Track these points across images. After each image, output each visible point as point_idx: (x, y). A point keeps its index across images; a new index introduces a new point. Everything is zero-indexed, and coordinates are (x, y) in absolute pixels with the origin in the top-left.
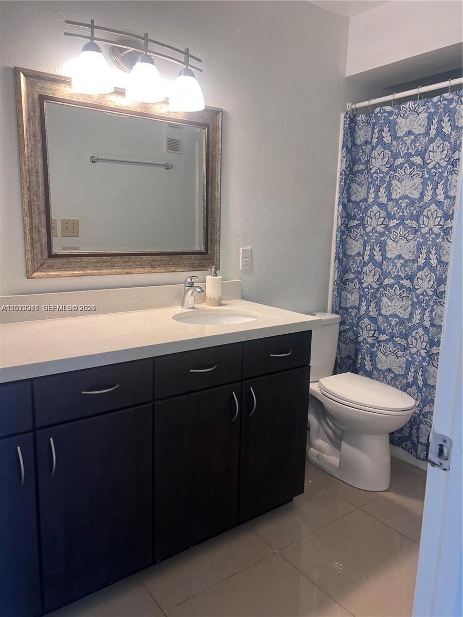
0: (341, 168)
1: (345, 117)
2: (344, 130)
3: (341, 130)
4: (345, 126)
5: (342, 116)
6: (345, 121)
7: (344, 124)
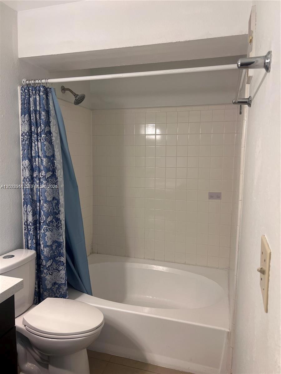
0: (21, 131)
1: (22, 90)
2: (22, 100)
3: (19, 100)
4: (22, 97)
5: (19, 88)
6: (21, 93)
7: (21, 96)
